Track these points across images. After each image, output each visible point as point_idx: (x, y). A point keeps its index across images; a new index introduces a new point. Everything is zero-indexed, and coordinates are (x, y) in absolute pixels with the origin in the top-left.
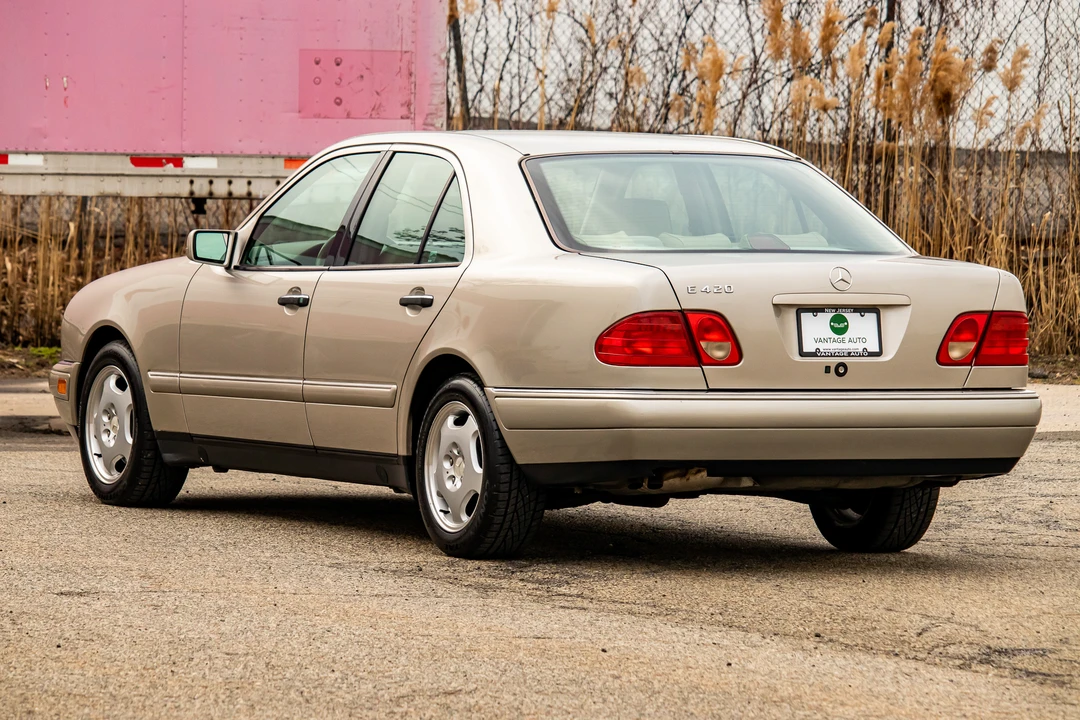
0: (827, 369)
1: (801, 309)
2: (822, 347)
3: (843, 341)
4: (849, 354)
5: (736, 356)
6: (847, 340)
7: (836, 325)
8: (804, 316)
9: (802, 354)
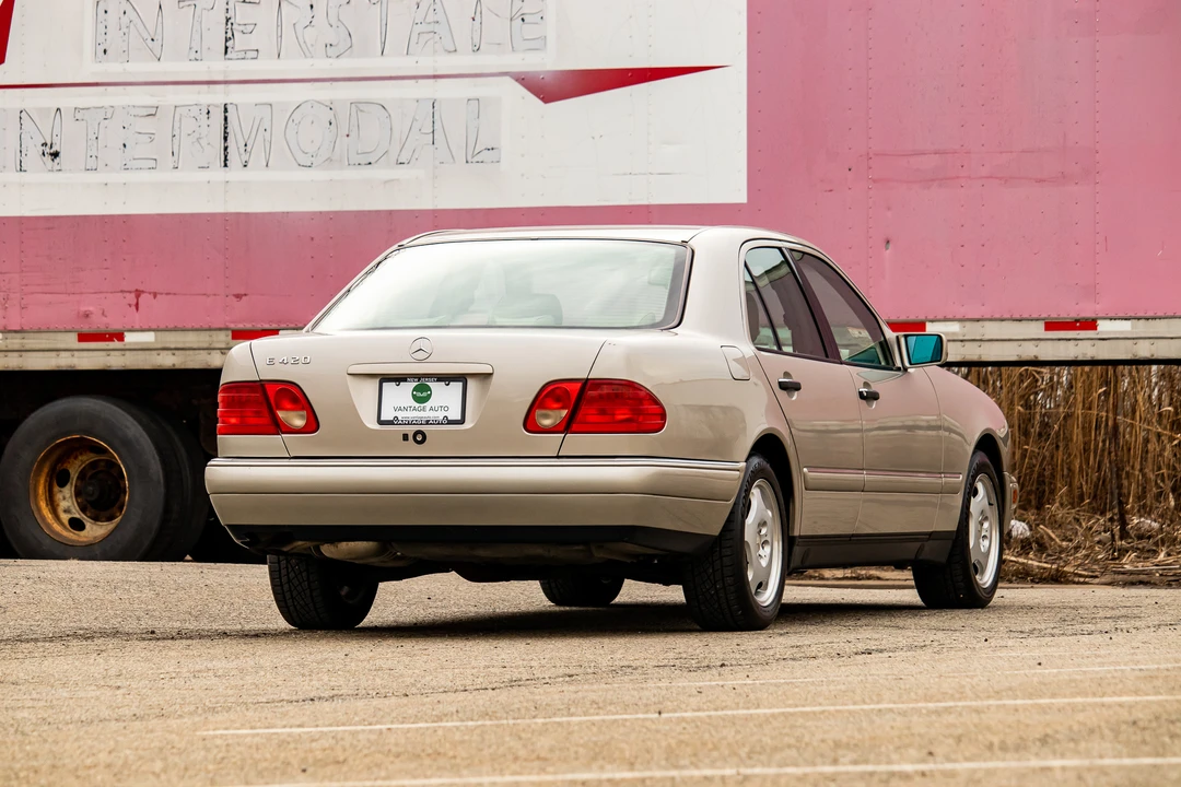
0: (405, 437)
1: (386, 378)
2: (401, 415)
3: (424, 409)
4: (427, 423)
5: (313, 425)
6: (428, 409)
7: (419, 394)
8: (386, 385)
9: (381, 422)
